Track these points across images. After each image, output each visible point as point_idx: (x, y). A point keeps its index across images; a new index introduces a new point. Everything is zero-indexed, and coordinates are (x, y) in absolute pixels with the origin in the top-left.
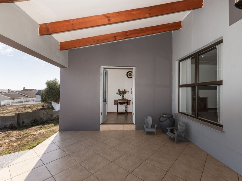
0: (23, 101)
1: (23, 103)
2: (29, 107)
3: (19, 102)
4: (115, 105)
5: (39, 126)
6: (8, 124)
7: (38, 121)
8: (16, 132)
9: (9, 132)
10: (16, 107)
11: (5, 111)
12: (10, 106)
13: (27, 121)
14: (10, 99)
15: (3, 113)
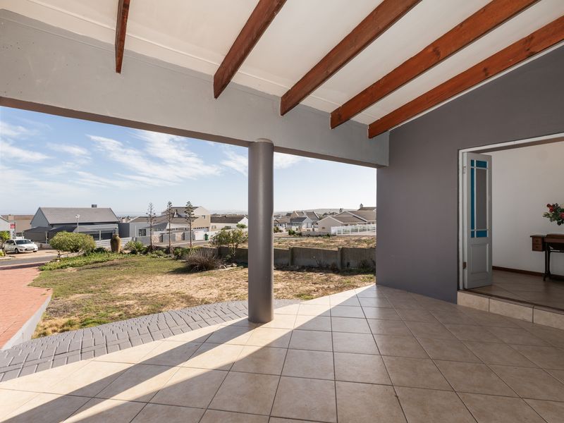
0: (359, 228)
1: (359, 233)
2: (365, 241)
3: (353, 231)
4: (533, 250)
5: (368, 276)
6: (330, 262)
7: (368, 267)
8: (337, 277)
9: (330, 274)
10: (348, 238)
11: (333, 244)
12: (341, 237)
13: (354, 264)
14: (342, 225)
15: (330, 246)
